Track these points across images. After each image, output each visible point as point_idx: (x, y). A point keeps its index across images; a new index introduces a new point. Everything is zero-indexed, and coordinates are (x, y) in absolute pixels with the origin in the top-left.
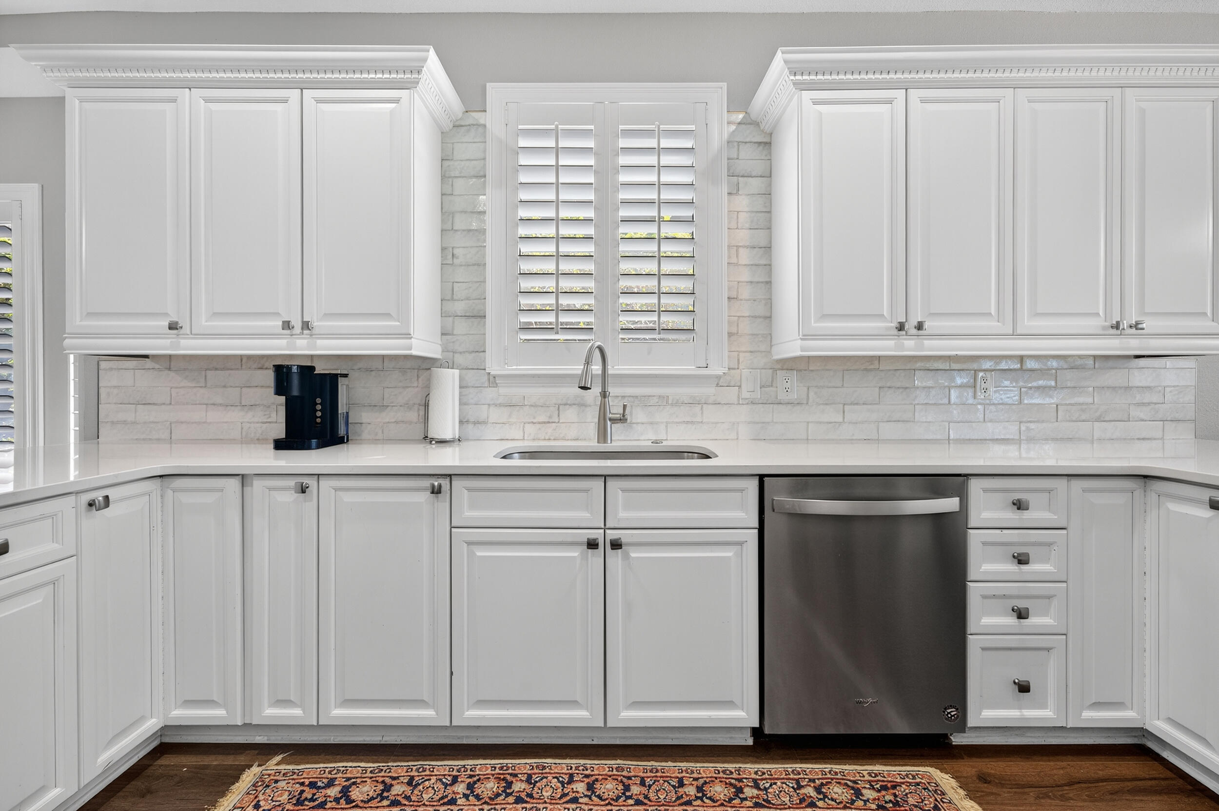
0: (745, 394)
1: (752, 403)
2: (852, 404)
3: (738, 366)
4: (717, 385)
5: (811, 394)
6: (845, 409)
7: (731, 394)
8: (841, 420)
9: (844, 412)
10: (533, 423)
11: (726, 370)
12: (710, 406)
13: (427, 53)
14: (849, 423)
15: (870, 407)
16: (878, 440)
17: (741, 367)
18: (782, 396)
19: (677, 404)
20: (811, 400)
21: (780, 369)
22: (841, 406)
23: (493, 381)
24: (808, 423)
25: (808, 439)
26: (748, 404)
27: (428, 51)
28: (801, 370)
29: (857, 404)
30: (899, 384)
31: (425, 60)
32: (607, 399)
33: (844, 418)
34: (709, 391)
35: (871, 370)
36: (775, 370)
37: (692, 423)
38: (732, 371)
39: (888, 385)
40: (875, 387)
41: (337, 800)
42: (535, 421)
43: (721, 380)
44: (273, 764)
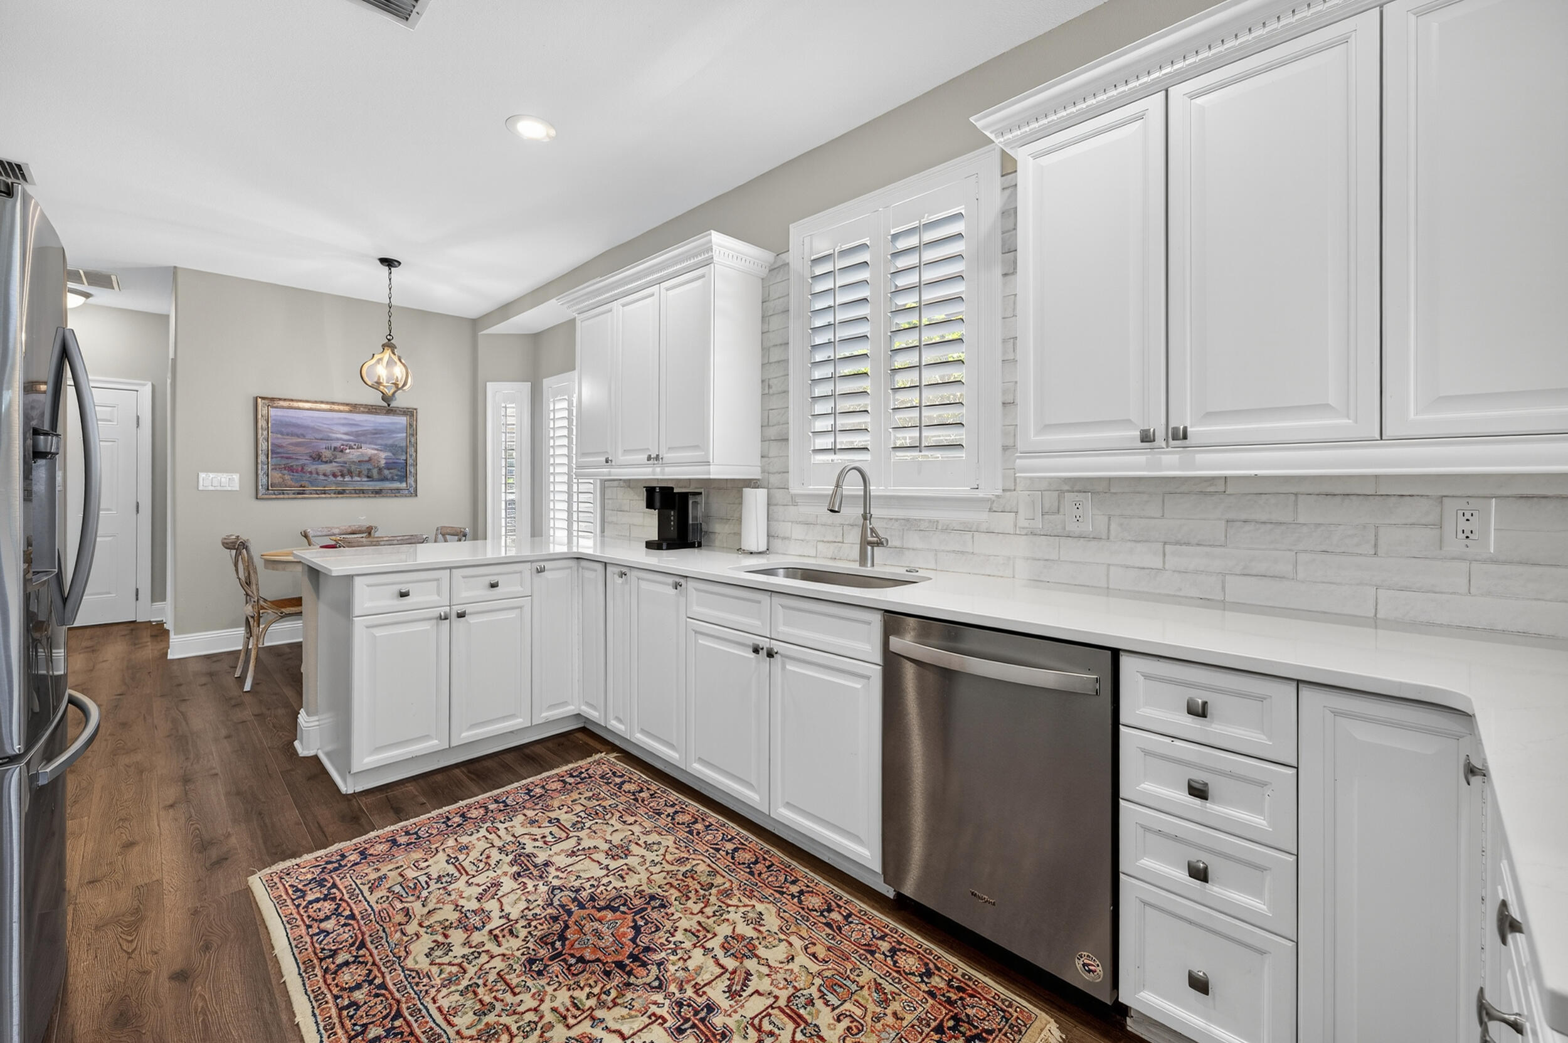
0: (1022, 522)
1: (1033, 534)
2: (1178, 543)
3: (1015, 485)
4: (990, 510)
5: (1113, 526)
6: (1166, 550)
7: (1005, 521)
8: (1160, 566)
9: (1164, 555)
10: (823, 541)
11: (999, 492)
12: (983, 535)
13: (709, 237)
14: (1174, 571)
15: (1208, 549)
16: (1223, 601)
17: (1018, 488)
18: (1072, 527)
19: (947, 529)
20: (1113, 533)
21: (1068, 491)
22: (1160, 545)
23: (794, 501)
24: (1109, 565)
25: (1108, 588)
26: (1026, 535)
27: (710, 234)
28: (1098, 493)
29: (1188, 544)
30: (1264, 517)
31: (710, 241)
32: (868, 522)
33: (1164, 562)
34: (981, 517)
35: (1212, 494)
36: (1062, 492)
37: (962, 553)
38: (1008, 493)
39: (1244, 516)
40: (1219, 519)
41: (616, 784)
42: (825, 540)
43: (995, 505)
44: (612, 757)
